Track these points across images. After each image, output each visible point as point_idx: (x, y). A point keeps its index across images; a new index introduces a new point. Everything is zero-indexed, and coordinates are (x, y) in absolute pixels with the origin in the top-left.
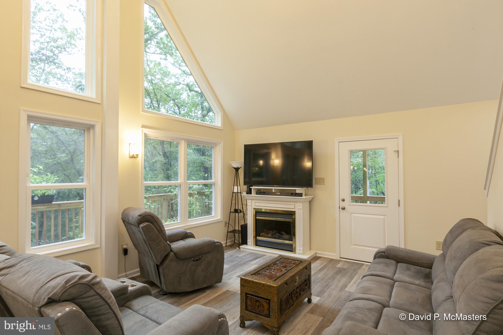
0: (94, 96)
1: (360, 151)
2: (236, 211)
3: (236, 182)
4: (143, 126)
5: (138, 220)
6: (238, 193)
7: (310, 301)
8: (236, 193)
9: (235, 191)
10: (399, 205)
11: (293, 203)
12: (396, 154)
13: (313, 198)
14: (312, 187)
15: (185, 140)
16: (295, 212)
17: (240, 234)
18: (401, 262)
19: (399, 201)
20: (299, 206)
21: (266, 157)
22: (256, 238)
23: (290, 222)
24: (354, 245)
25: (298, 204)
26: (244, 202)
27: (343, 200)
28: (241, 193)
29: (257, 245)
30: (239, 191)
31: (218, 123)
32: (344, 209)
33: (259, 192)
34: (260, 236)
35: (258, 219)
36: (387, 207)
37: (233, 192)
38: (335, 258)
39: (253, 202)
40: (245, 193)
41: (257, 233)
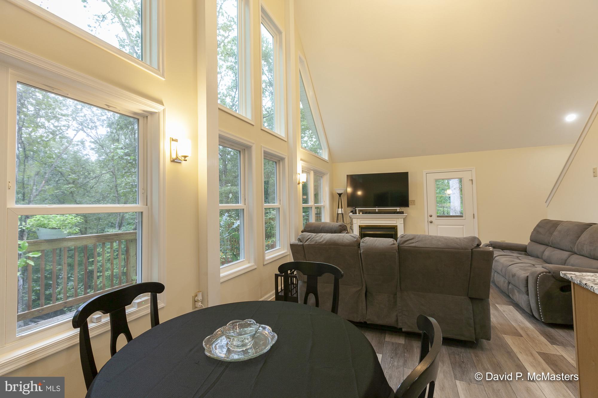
8: (340, 214)
10: (474, 218)
11: (396, 220)
12: (471, 182)
14: (409, 207)
16: (397, 226)
19: (474, 214)
25: (400, 220)
27: (431, 216)
30: (343, 213)
31: (325, 157)
32: (431, 222)
33: (363, 212)
36: (465, 219)
37: (338, 214)
39: (359, 220)
40: (351, 213)
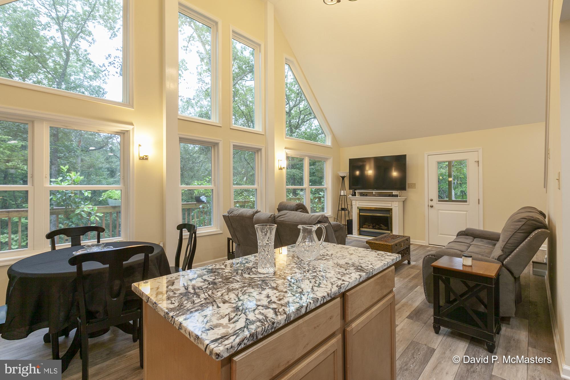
0: (261, 130)
1: (447, 162)
2: (343, 209)
3: (343, 188)
4: (286, 148)
5: (296, 208)
6: (344, 195)
7: (409, 263)
8: (342, 196)
9: (342, 194)
10: (479, 203)
11: (391, 202)
12: (477, 164)
13: (406, 199)
14: (406, 190)
15: (308, 156)
16: (391, 209)
17: (346, 227)
18: (477, 238)
19: (479, 199)
20: (395, 204)
21: (362, 169)
22: (360, 229)
23: (388, 217)
24: (441, 234)
26: (349, 203)
27: (432, 200)
28: (346, 195)
29: (360, 234)
30: (345, 194)
31: (329, 142)
32: (432, 207)
33: (362, 194)
34: (363, 228)
35: (362, 215)
36: (468, 204)
37: (340, 195)
38: (425, 245)
39: (357, 202)
40: (351, 195)
41: (361, 225)
